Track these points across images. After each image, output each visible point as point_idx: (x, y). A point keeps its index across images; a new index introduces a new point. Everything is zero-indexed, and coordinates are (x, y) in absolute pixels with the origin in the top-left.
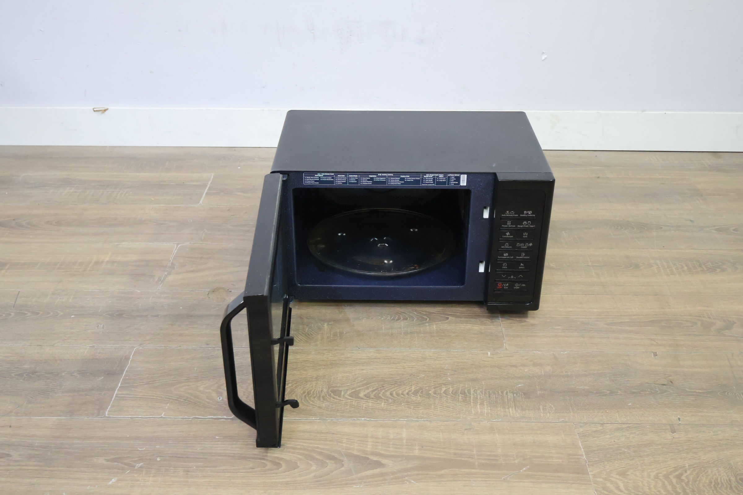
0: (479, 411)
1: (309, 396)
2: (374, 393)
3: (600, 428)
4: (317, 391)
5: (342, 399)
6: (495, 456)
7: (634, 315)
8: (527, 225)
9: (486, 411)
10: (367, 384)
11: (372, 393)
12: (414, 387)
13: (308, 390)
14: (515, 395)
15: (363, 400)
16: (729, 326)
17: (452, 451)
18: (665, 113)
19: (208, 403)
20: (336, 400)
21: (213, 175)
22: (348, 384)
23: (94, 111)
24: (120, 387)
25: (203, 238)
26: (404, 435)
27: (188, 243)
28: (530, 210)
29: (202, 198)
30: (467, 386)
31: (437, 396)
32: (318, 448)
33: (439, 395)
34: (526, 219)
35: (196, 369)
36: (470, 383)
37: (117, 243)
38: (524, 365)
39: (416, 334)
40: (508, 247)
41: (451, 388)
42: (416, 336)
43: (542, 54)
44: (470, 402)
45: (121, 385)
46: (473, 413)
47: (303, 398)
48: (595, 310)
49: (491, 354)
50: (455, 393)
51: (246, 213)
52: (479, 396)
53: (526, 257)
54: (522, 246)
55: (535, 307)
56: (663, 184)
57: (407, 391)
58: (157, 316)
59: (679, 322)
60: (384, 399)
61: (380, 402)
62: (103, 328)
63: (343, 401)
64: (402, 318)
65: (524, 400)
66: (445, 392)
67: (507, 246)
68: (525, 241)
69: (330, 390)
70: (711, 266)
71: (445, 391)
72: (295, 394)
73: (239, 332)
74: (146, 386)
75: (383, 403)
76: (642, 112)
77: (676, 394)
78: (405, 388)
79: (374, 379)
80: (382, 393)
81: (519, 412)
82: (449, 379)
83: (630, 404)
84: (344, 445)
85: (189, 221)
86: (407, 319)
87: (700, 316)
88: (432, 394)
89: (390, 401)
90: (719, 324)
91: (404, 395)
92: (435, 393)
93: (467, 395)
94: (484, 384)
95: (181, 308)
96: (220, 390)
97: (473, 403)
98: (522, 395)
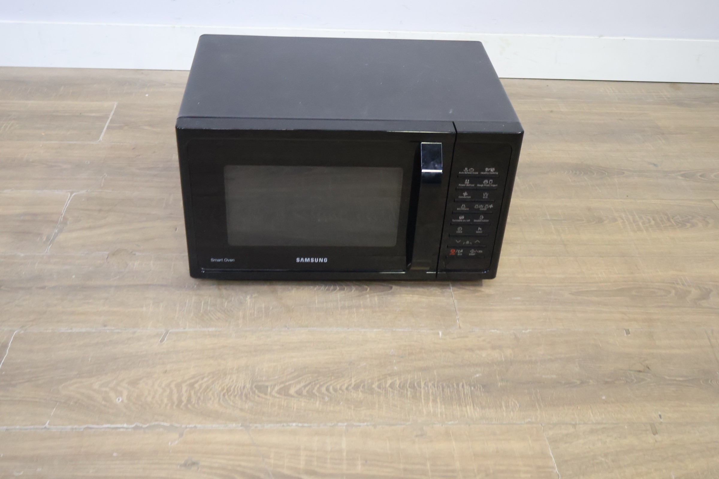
0: (432, 411)
1: (229, 394)
2: (307, 388)
3: (571, 430)
4: (238, 387)
5: (269, 397)
6: (453, 471)
7: (600, 282)
8: (488, 184)
9: (439, 410)
10: (298, 376)
11: (305, 389)
12: (355, 379)
13: (227, 385)
14: (472, 388)
15: (294, 398)
16: (705, 295)
17: (402, 466)
18: (624, 39)
19: (105, 406)
20: (261, 399)
21: (116, 104)
22: (276, 377)
25: (102, 185)
26: (344, 446)
27: (83, 192)
28: (492, 167)
29: (103, 132)
30: (416, 378)
31: (382, 391)
32: (240, 466)
33: (384, 390)
34: (488, 177)
35: (90, 359)
36: (420, 373)
38: (481, 349)
39: (355, 309)
41: (398, 381)
42: (355, 312)
44: (421, 398)
46: (425, 413)
47: (222, 396)
48: (558, 276)
49: (442, 334)
50: (402, 387)
51: (154, 152)
52: (431, 391)
53: (484, 221)
54: (481, 208)
55: (492, 275)
56: (621, 120)
57: (346, 385)
58: (43, 288)
59: (651, 290)
60: (319, 397)
61: (314, 400)
63: (270, 399)
65: (483, 395)
66: (392, 386)
67: (463, 208)
68: (484, 202)
69: (254, 386)
70: (680, 219)
71: (390, 384)
72: (211, 393)
73: (144, 309)
74: (27, 384)
75: (318, 403)
76: (599, 37)
77: (655, 384)
78: (345, 380)
79: (306, 369)
80: (316, 388)
81: (478, 410)
82: (395, 368)
83: (604, 398)
84: (272, 461)
85: (86, 162)
87: (674, 283)
88: (376, 389)
89: (327, 399)
90: (695, 292)
91: (343, 391)
92: (379, 387)
93: (416, 390)
94: (435, 374)
95: (74, 276)
96: (119, 388)
97: (424, 399)
98: (480, 388)
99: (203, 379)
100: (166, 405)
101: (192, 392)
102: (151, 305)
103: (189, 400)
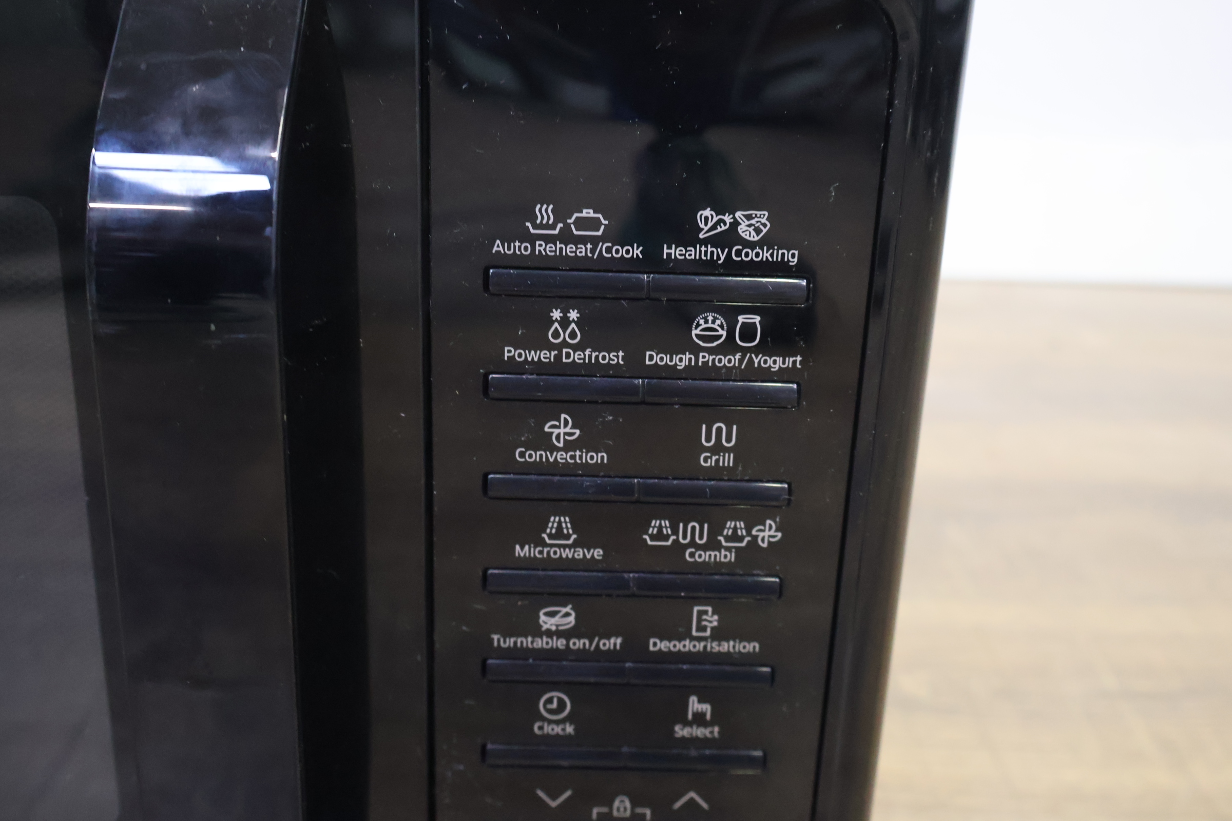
8: (729, 346)
28: (752, 199)
34: (724, 288)
40: (567, 553)
53: (726, 647)
54: (693, 543)
67: (562, 541)
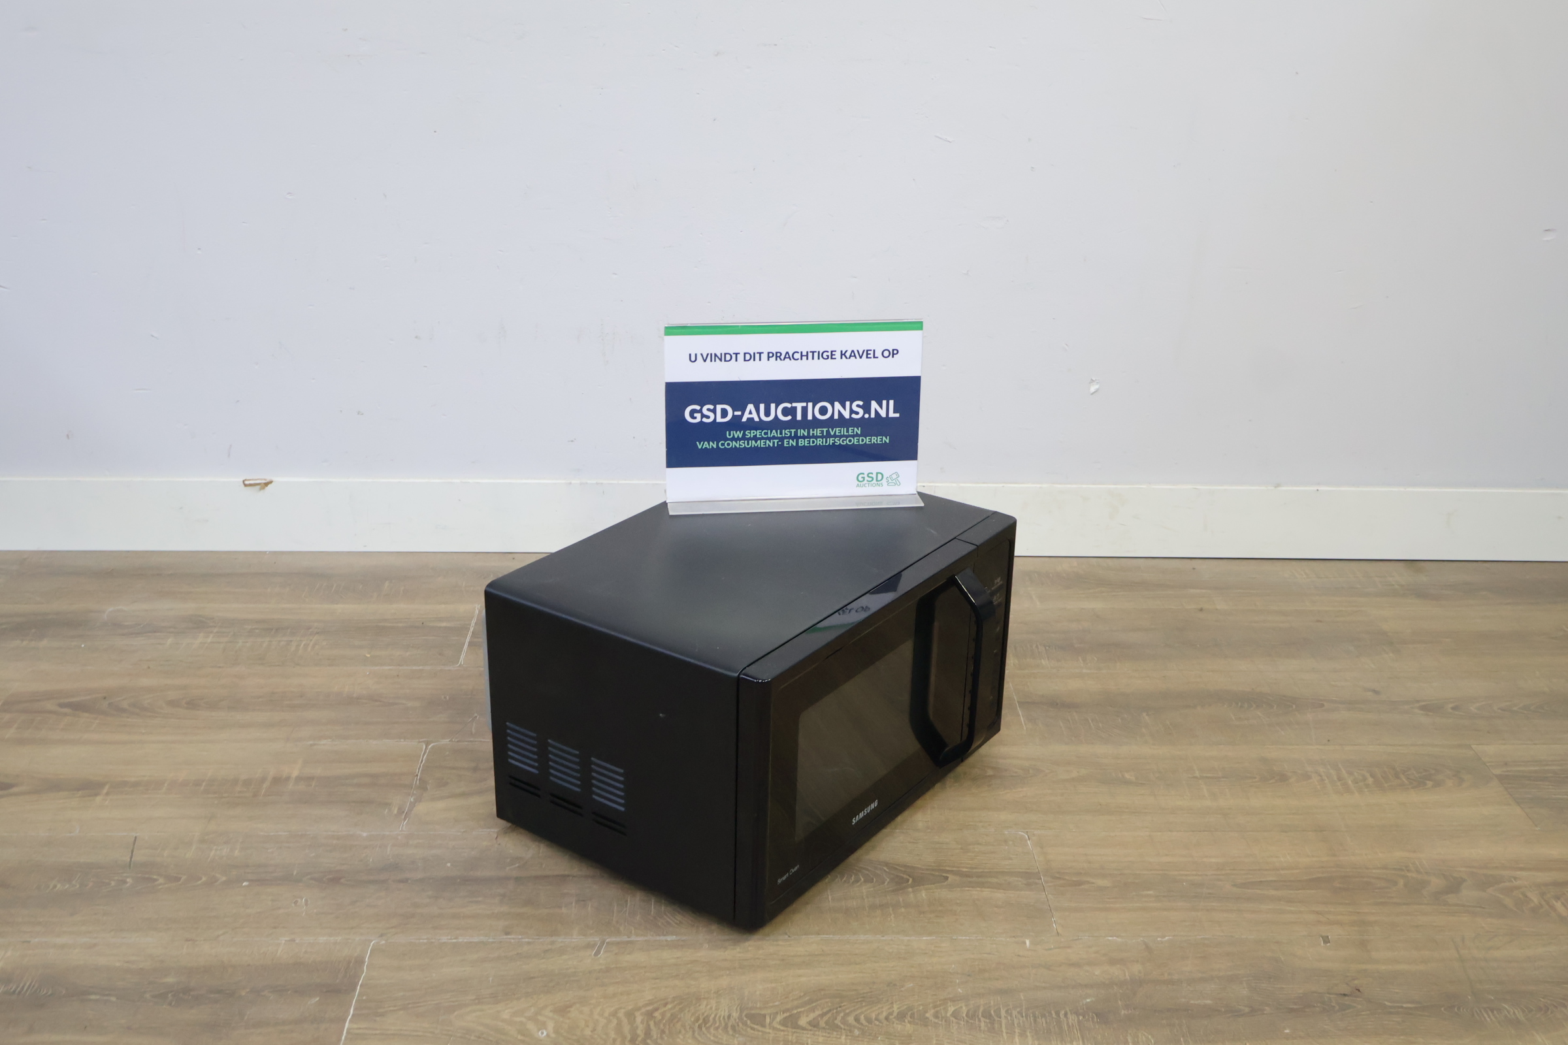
1: (708, 1025)
2: (825, 1018)
4: (720, 1017)
5: (768, 1030)
7: (1282, 869)
10: (811, 1001)
11: (822, 1019)
12: (898, 1006)
13: (703, 1014)
14: (1081, 1018)
15: (807, 1032)
16: (1454, 886)
18: (1318, 490)
19: (523, 1042)
20: (756, 1033)
21: (477, 607)
22: (777, 1003)
23: (245, 485)
24: (353, 1015)
25: (474, 731)
29: (462, 653)
30: (992, 1003)
31: (940, 1023)
33: (943, 1021)
35: (491, 979)
36: (999, 998)
37: (311, 742)
38: (1092, 964)
39: (891, 909)
41: (964, 1008)
42: (891, 912)
43: (1090, 383)
44: (1002, 1031)
45: (354, 1010)
47: (696, 1029)
48: (1213, 860)
49: (1031, 943)
50: (972, 1015)
52: (1016, 1022)
56: (1321, 621)
57: (885, 1014)
58: (405, 881)
59: (1365, 880)
60: (844, 1029)
61: (837, 1034)
62: (306, 904)
63: (769, 1033)
64: (862, 879)
65: (1097, 1028)
66: (955, 1014)
69: (744, 1015)
70: (1416, 775)
71: (953, 1013)
72: (680, 1024)
73: (564, 910)
74: (402, 1012)
75: (843, 1037)
76: (1275, 487)
77: (1368, 1012)
78: (882, 1008)
79: (823, 993)
80: (839, 1018)
82: (959, 990)
83: (1287, 1031)
85: (443, 697)
86: (872, 881)
87: (1402, 870)
88: (931, 1018)
89: (857, 1032)
90: (1436, 882)
91: (880, 1022)
92: (936, 1016)
93: (994, 1020)
94: (1022, 998)
95: (449, 865)
96: (540, 1018)
97: (1007, 1033)
98: (1093, 1018)
99: (666, 1004)
100: (614, 1040)
101: (652, 1023)
102: (574, 904)
103: (648, 1033)
